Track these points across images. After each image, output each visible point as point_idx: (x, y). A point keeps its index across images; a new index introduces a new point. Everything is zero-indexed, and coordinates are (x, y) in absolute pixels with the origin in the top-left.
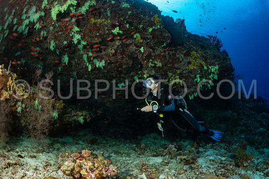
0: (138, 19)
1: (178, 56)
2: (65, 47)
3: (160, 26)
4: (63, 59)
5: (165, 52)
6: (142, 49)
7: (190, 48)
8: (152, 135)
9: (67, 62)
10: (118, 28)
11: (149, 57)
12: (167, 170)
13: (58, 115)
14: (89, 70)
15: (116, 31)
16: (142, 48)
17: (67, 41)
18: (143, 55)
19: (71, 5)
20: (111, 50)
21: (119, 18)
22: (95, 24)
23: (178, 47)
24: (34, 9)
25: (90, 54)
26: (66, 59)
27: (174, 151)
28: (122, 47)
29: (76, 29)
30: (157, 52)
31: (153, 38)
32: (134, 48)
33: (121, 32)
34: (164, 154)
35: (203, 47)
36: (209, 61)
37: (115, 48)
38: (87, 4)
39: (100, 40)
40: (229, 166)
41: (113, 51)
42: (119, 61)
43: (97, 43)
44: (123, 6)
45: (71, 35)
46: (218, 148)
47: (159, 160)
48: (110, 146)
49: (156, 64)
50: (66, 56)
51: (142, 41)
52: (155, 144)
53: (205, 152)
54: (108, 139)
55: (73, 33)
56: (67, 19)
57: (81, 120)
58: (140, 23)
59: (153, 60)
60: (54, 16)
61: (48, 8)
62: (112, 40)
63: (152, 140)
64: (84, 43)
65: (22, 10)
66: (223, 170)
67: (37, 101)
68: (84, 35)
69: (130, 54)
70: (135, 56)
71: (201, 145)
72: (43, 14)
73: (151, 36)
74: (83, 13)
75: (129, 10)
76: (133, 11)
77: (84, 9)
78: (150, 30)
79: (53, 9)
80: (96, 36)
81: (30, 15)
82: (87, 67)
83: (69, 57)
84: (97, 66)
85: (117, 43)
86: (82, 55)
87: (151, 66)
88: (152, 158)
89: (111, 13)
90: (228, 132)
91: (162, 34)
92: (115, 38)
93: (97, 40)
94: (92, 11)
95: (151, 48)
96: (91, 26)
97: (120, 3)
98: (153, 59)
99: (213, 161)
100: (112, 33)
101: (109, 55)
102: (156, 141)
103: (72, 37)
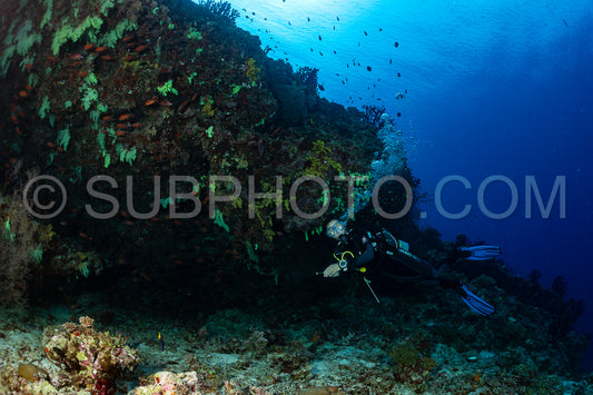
0: (214, 66)
1: (284, 148)
2: (68, 112)
3: (257, 83)
4: (59, 137)
5: (256, 139)
6: (210, 131)
7: (313, 134)
8: (228, 313)
9: (66, 145)
10: (170, 83)
11: (223, 147)
12: (242, 377)
13: (43, 255)
14: (106, 166)
15: (166, 88)
16: (211, 128)
17: (72, 100)
18: (211, 143)
19: (91, 28)
20: (151, 128)
21: (177, 60)
22: (129, 70)
23: (291, 129)
24: (28, 25)
25: (112, 132)
26: (65, 137)
27: (262, 342)
28: (172, 124)
29: (92, 78)
30: (242, 139)
31: (238, 107)
32: (196, 127)
33: (175, 91)
34: (243, 348)
35: (343, 132)
36: (350, 162)
37: (159, 123)
38: (121, 27)
39: (134, 105)
40: (374, 377)
41: (154, 132)
42: (164, 151)
43: (125, 112)
44: (189, 37)
45: (80, 90)
46: (367, 345)
47: (232, 359)
48: (140, 330)
49: (237, 164)
50: (67, 131)
51: (212, 113)
52: (233, 331)
53: (335, 350)
54: (137, 316)
55: (84, 85)
56: (78, 57)
57: (84, 269)
58: (216, 74)
59: (232, 154)
60: (56, 49)
61: (50, 29)
62: (155, 107)
63: (229, 323)
64: (102, 108)
65: (8, 25)
66: (360, 385)
67: (7, 223)
68: (105, 92)
69: (186, 139)
70: (197, 143)
71: (329, 337)
72: (39, 39)
73: (235, 104)
74: (110, 45)
75: (199, 44)
76: (206, 49)
77: (112, 38)
78: (237, 90)
79: (57, 33)
80: (127, 96)
81: (19, 37)
82: (102, 159)
83: (71, 133)
84: (122, 159)
85: (165, 115)
86: (97, 132)
87: (226, 167)
88: (218, 355)
89: (163, 48)
90: (398, 314)
91: (258, 100)
92: (162, 103)
93: (125, 105)
94: (127, 42)
95: (230, 128)
96: (120, 74)
97: (185, 29)
98: (230, 152)
99: (346, 368)
100: (157, 92)
101: (146, 139)
102: (235, 325)
103: (82, 95)
